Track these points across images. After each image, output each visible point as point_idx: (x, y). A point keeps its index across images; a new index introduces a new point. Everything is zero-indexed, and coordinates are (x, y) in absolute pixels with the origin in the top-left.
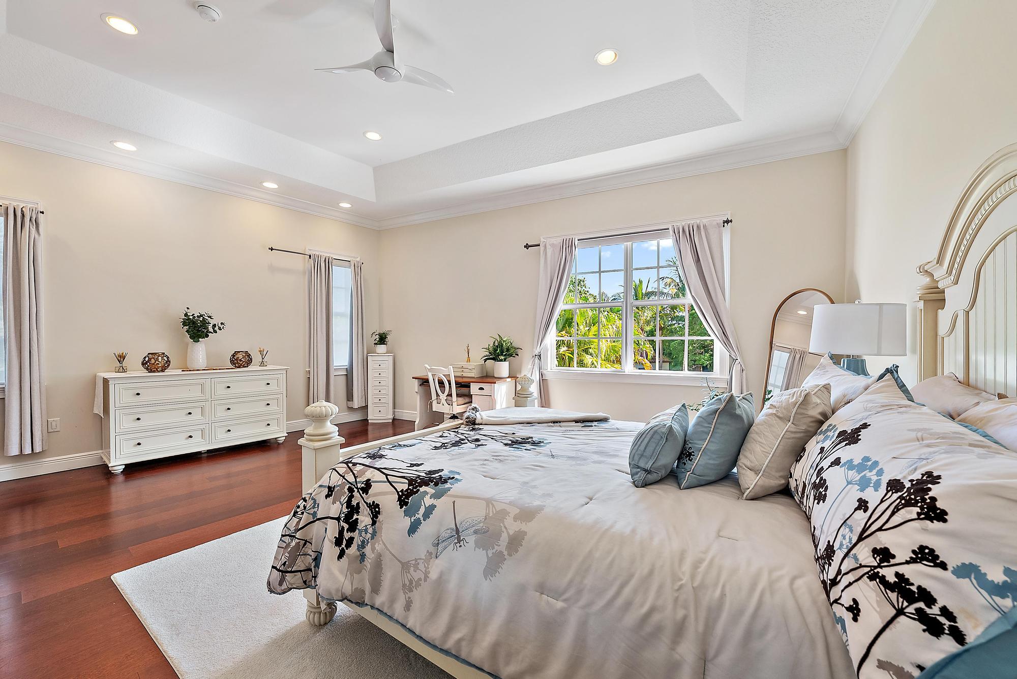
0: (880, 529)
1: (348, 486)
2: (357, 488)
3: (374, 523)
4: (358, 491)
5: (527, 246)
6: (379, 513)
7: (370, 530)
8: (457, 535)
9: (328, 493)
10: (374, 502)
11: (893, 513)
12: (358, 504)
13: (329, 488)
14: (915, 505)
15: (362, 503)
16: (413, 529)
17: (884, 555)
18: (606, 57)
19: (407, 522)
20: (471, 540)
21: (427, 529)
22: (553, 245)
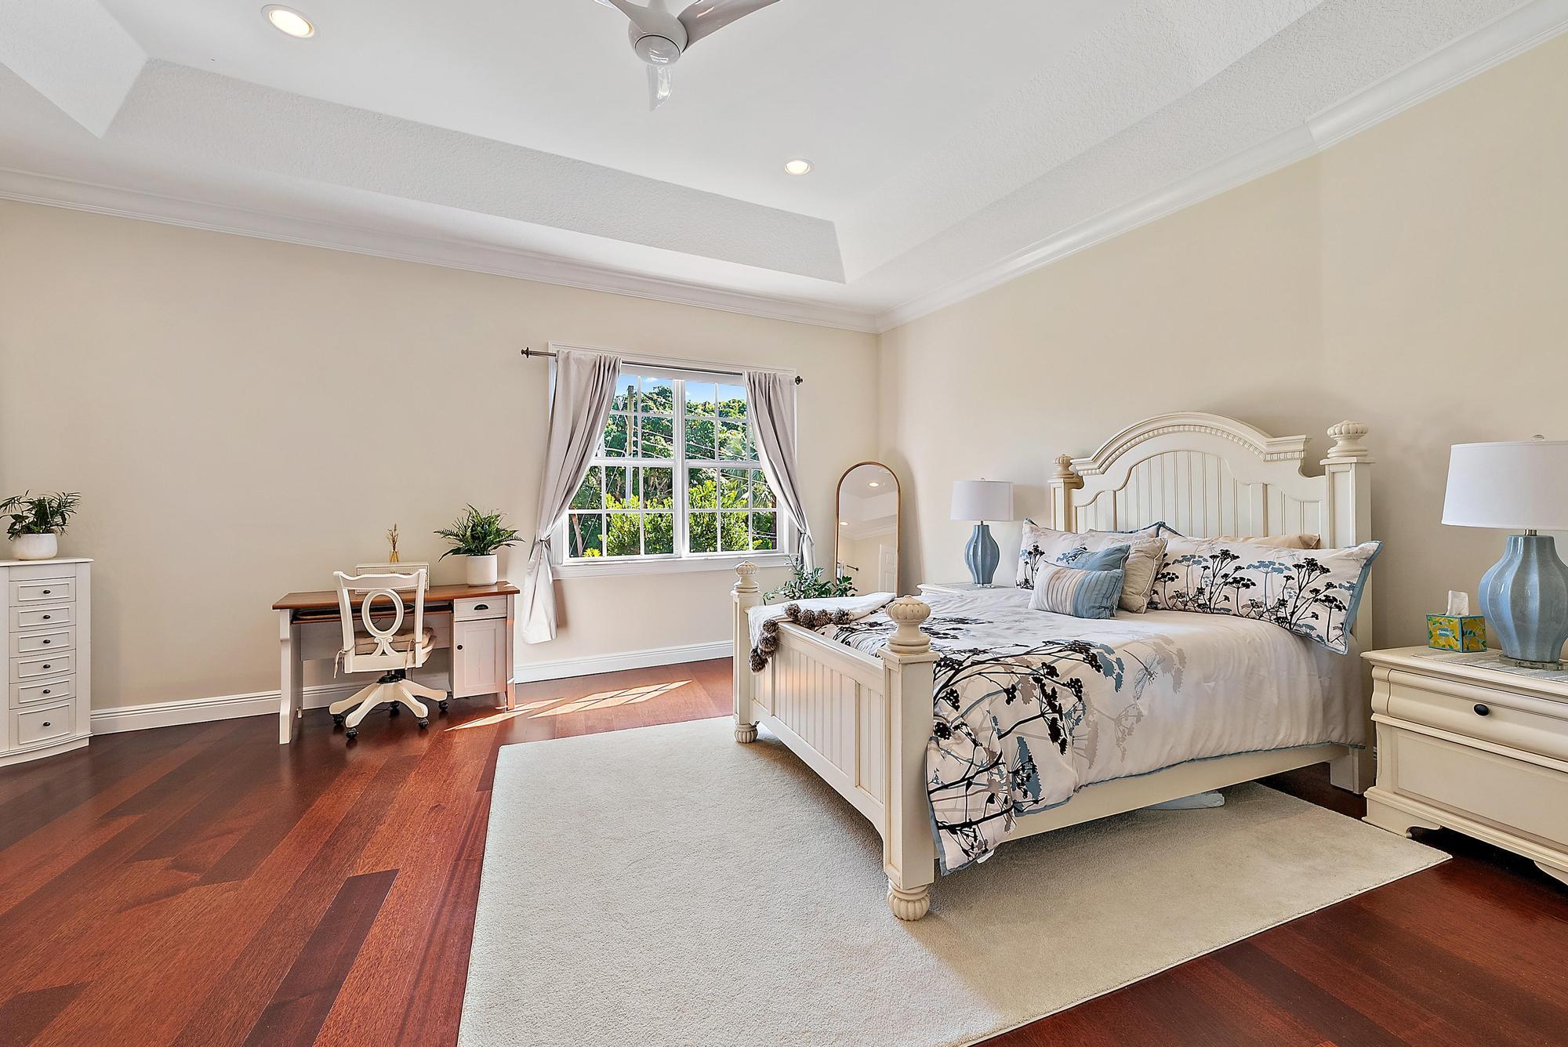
0: (1308, 583)
1: (1030, 677)
2: (1042, 675)
3: (1080, 699)
4: (1046, 678)
5: (527, 353)
6: (1081, 686)
7: (1080, 707)
8: (1148, 672)
9: (1008, 696)
10: (1071, 679)
11: (1309, 576)
12: (1053, 690)
13: (1006, 691)
14: (1316, 570)
15: (1058, 687)
16: (1118, 685)
17: (1316, 591)
18: (797, 167)
19: (1111, 681)
20: (1158, 670)
21: (1128, 678)
22: (579, 361)
